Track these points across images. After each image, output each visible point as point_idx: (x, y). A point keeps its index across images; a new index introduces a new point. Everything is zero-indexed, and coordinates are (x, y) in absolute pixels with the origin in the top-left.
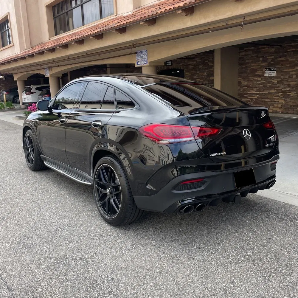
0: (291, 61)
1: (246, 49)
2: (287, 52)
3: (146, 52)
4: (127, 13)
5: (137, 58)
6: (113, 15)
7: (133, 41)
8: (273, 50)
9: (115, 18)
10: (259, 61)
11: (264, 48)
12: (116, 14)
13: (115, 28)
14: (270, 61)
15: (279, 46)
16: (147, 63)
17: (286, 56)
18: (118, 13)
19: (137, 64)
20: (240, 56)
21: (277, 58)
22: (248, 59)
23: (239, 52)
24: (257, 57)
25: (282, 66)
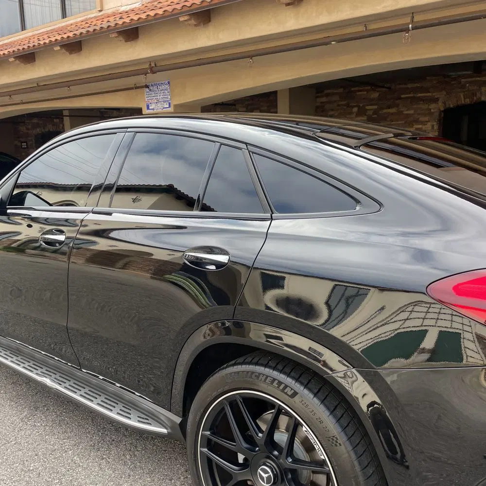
0: (407, 114)
1: (329, 91)
2: (400, 98)
3: (167, 86)
4: (127, 6)
5: (148, 97)
6: (94, 11)
7: (149, 60)
8: (375, 95)
9: (99, 16)
10: (351, 113)
11: (361, 91)
12: (100, 9)
13: (117, 29)
14: (371, 113)
15: (386, 88)
16: (170, 107)
17: (397, 106)
18: (106, 7)
19: (148, 108)
20: (318, 104)
21: (383, 109)
22: (332, 110)
23: (317, 97)
24: (348, 106)
25: (392, 123)
